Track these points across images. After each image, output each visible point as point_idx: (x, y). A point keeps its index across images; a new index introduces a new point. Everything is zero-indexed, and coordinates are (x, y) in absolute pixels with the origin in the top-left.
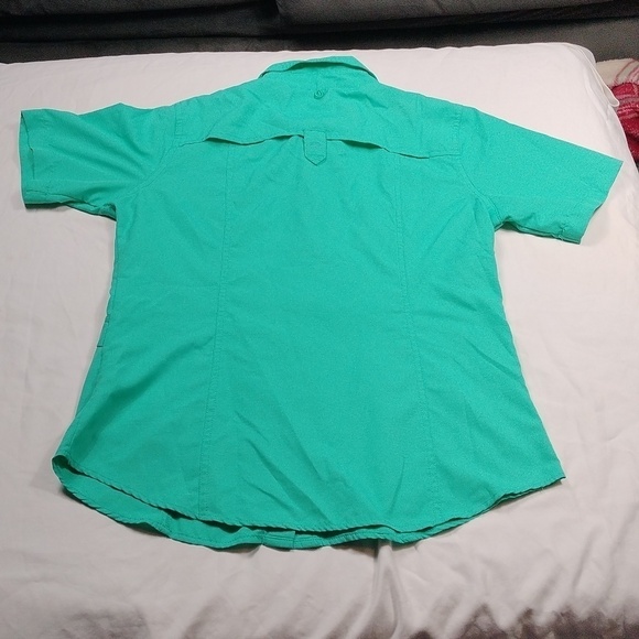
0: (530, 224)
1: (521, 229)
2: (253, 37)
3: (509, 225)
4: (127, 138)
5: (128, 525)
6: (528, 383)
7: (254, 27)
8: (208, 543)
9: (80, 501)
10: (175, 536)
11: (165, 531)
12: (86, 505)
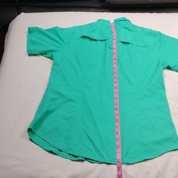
0: (175, 68)
1: (172, 69)
2: (97, 8)
3: (169, 68)
4: (59, 36)
5: (47, 151)
6: (172, 116)
7: (98, 5)
8: (70, 159)
9: (34, 142)
10: (61, 155)
11: (57, 154)
12: (35, 143)
